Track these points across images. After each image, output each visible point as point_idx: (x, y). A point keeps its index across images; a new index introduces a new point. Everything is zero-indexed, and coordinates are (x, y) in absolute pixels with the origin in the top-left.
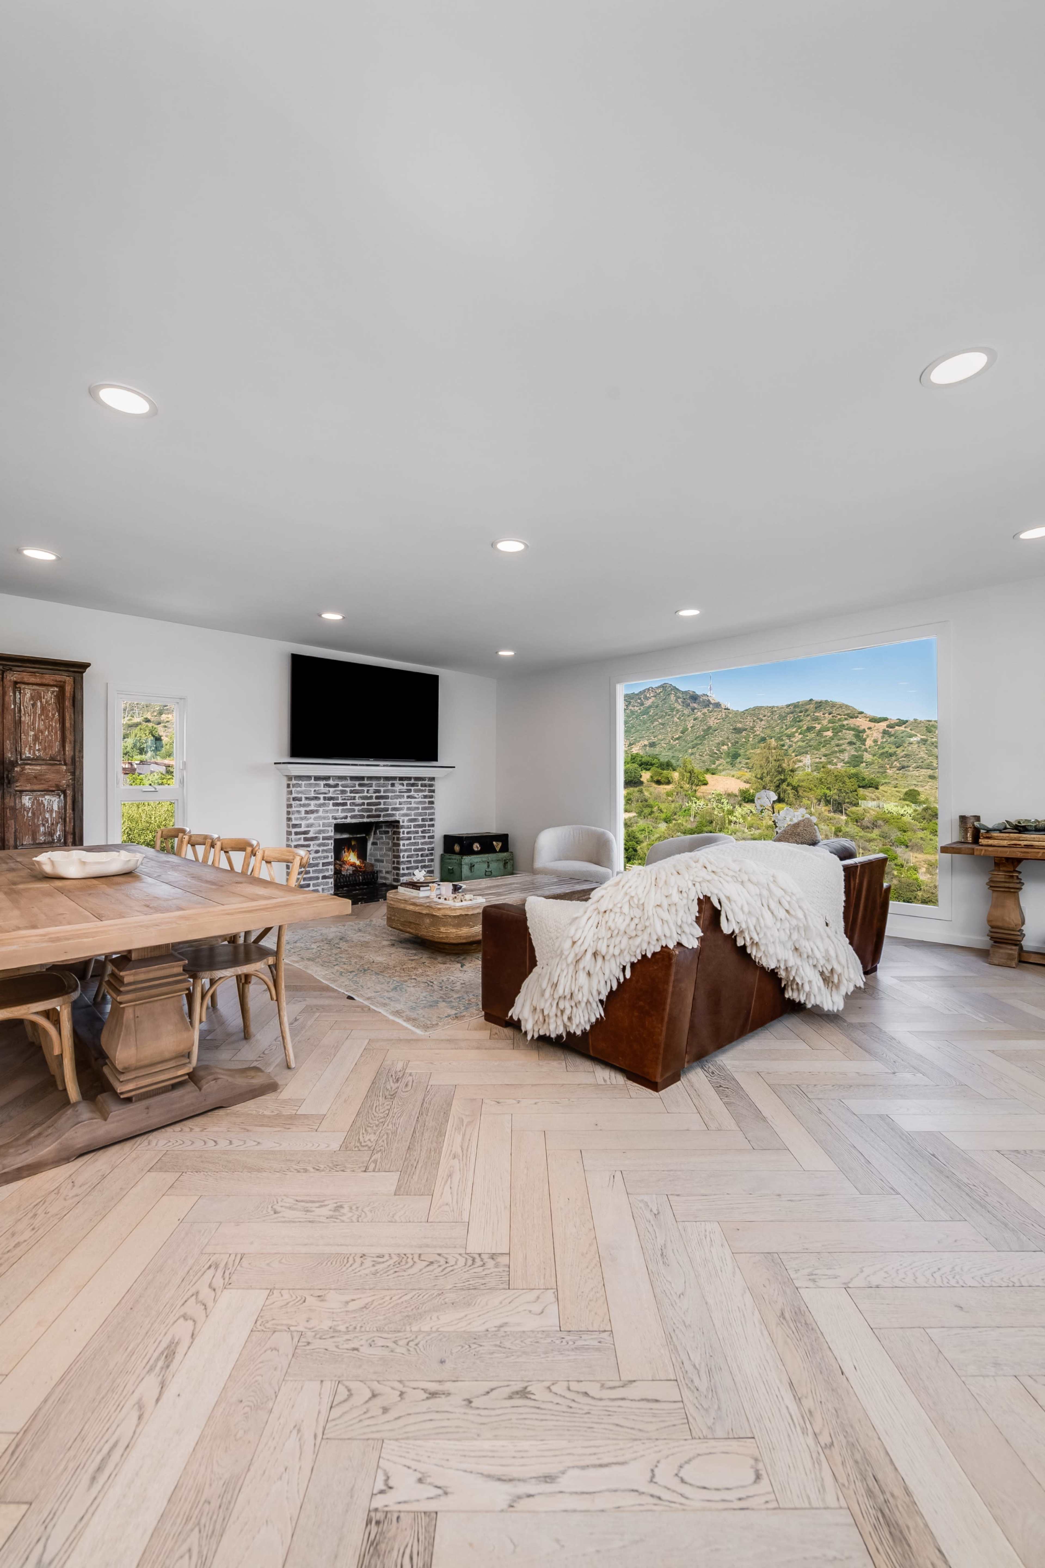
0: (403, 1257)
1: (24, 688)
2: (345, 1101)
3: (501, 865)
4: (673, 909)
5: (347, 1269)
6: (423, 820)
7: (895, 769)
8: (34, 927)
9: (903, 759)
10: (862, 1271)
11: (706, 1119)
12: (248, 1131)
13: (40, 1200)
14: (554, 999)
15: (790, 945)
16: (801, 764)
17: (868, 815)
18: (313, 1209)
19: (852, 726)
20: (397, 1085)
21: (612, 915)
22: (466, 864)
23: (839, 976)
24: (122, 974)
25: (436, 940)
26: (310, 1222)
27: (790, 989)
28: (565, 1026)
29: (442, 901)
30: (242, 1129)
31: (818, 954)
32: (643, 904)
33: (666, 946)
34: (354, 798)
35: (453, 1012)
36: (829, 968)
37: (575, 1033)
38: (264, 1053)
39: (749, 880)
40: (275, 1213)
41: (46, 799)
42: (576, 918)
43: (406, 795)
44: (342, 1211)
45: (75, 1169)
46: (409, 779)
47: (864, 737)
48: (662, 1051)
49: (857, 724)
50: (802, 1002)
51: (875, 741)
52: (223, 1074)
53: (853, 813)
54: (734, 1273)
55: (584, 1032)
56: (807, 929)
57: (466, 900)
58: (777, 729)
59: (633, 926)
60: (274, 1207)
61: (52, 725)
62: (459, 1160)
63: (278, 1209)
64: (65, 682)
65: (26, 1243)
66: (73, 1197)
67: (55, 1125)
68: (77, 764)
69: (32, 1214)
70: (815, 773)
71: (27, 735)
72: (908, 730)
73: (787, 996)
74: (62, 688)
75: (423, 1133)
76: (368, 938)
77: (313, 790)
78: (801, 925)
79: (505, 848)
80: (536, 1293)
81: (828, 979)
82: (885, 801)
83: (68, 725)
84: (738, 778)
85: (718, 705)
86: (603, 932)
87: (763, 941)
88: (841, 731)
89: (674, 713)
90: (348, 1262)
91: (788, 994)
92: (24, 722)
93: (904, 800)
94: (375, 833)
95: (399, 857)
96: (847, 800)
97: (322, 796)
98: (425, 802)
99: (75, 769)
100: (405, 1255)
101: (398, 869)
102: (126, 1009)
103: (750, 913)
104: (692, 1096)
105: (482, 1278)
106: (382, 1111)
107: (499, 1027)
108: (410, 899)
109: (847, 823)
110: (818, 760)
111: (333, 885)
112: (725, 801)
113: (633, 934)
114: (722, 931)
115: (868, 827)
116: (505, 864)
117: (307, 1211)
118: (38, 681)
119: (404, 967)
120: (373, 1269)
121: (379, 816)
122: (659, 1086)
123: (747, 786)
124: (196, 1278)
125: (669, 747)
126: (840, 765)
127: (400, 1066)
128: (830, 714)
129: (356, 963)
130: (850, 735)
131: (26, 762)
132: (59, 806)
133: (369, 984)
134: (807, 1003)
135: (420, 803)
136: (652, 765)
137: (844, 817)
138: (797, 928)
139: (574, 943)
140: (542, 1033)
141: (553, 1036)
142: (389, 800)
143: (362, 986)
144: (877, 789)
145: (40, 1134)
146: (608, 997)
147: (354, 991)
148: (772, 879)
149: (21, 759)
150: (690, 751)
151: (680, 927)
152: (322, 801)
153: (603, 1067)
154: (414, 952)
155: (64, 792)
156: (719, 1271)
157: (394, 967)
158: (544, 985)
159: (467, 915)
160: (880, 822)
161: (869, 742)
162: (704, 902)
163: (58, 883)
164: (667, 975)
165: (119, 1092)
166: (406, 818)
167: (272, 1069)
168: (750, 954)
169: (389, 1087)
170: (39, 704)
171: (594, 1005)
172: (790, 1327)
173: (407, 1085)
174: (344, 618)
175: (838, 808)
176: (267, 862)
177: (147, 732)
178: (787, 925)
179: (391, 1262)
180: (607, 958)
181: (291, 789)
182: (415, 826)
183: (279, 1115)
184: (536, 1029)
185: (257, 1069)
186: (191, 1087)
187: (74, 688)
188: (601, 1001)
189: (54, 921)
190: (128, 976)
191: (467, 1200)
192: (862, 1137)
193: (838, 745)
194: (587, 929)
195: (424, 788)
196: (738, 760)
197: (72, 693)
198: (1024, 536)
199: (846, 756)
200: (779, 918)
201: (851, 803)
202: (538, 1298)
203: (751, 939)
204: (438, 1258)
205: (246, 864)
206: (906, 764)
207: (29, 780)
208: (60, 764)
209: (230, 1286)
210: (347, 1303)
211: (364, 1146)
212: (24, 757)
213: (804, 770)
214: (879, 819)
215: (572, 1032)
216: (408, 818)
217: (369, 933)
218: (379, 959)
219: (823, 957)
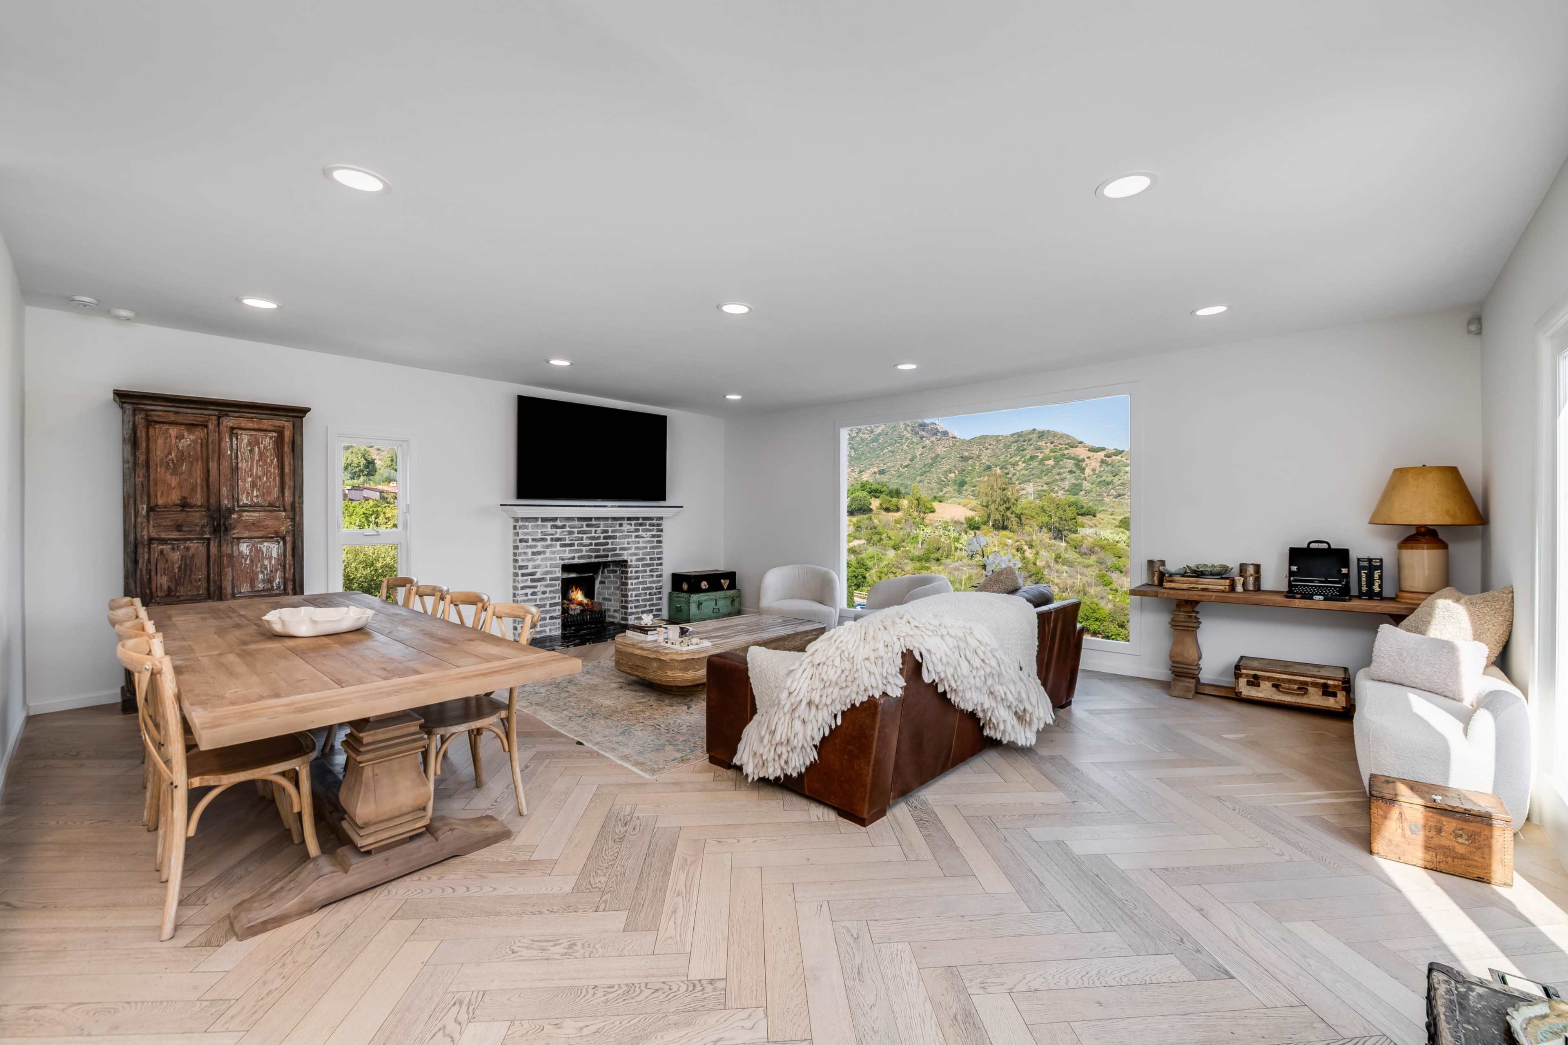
0: (631, 987)
1: (242, 434)
2: (576, 846)
3: (729, 602)
4: (880, 662)
5: (581, 999)
6: (651, 559)
7: (1112, 497)
8: (277, 696)
9: (1119, 487)
10: (1024, 978)
11: (906, 850)
12: (484, 877)
13: (287, 950)
14: (772, 745)
15: (985, 690)
16: (1024, 492)
17: (1086, 541)
18: (548, 948)
19: (1072, 455)
20: (625, 829)
21: (825, 668)
22: (693, 602)
23: (1031, 714)
24: (361, 735)
25: (664, 684)
26: (546, 959)
27: (988, 727)
28: (782, 769)
29: (669, 645)
30: (478, 875)
31: (1010, 698)
32: (853, 657)
33: (873, 696)
34: (582, 539)
35: (679, 755)
36: (1022, 708)
37: (791, 775)
38: (496, 801)
39: (948, 633)
40: (513, 953)
41: (265, 546)
42: (793, 671)
43: (634, 534)
44: (575, 948)
45: (318, 920)
46: (637, 519)
47: (1084, 466)
48: (868, 790)
49: (1077, 453)
50: (999, 739)
51: (1094, 470)
52: (456, 824)
53: (1072, 540)
54: (918, 985)
55: (800, 775)
56: (1000, 675)
57: (692, 644)
58: (1002, 458)
59: (843, 678)
60: (513, 947)
61: (270, 471)
62: (683, 897)
63: (516, 949)
64: (284, 427)
65: (277, 991)
66: (319, 946)
67: (297, 879)
68: (297, 510)
69: (281, 963)
70: (1037, 501)
71: (245, 481)
72: (1124, 459)
73: (985, 734)
74: (280, 432)
75: (649, 874)
76: (596, 680)
77: (540, 531)
78: (995, 672)
79: (732, 586)
80: (748, 1011)
81: (1021, 717)
82: (1101, 528)
83: (287, 470)
84: (964, 506)
85: (945, 433)
86: (817, 684)
87: (961, 688)
88: (1062, 460)
89: (904, 441)
90: (581, 993)
91: (987, 732)
92: (242, 468)
93: (1120, 527)
94: (603, 572)
95: (627, 596)
96: (1066, 528)
97: (549, 537)
98: (653, 542)
99: (294, 515)
100: (633, 984)
101: (626, 608)
102: (365, 768)
103: (948, 663)
104: (895, 830)
105: (702, 1001)
106: (611, 854)
107: (723, 769)
108: (638, 643)
109: (1066, 549)
110: (1040, 488)
111: (560, 626)
112: (951, 528)
113: (844, 685)
114: (923, 681)
115: (1086, 554)
116: (733, 601)
117: (544, 950)
118: (256, 426)
119: (632, 710)
120: (604, 998)
121: (607, 556)
122: (866, 822)
123: (973, 514)
124: (443, 1014)
125: (898, 475)
126: (1061, 493)
127: (628, 810)
128: (1052, 443)
129: (584, 707)
130: (1070, 464)
131: (243, 508)
132: (278, 553)
133: (598, 729)
134: (1003, 739)
135: (648, 542)
136: (881, 492)
137: (1064, 544)
138: (992, 675)
139: (790, 693)
140: (761, 775)
141: (771, 778)
142: (617, 540)
143: (591, 731)
144: (1095, 516)
145: (282, 888)
146: (821, 742)
147: (583, 736)
148: (968, 631)
149: (238, 506)
150: (918, 478)
151: (886, 678)
152: (549, 542)
153: (818, 805)
154: (642, 694)
155: (284, 539)
156: (906, 984)
157: (622, 710)
158: (763, 733)
159: (693, 659)
160: (1097, 549)
161: (1088, 471)
162: (907, 656)
163: (290, 643)
164: (874, 722)
165: (359, 846)
166: (634, 558)
167: (504, 817)
168: (950, 699)
169: (617, 831)
170: (256, 450)
171: (809, 750)
172: (960, 1028)
173: (634, 829)
174: (571, 364)
175: (1058, 534)
176: (497, 617)
177: (360, 455)
178: (983, 672)
179: (621, 991)
180: (820, 707)
181: (518, 530)
182: (643, 566)
183: (513, 862)
184: (756, 772)
185: (491, 818)
186: (427, 838)
187: (294, 433)
188: (815, 746)
189: (296, 688)
190: (367, 737)
191: (689, 935)
192: (1039, 862)
193: (1059, 474)
194: (802, 680)
195: (652, 528)
196: (965, 487)
197: (291, 438)
198: (1199, 313)
199: (1066, 485)
200: (975, 667)
201: (1070, 530)
202: (750, 1015)
203: (950, 686)
204: (662, 986)
205: (477, 619)
206: (1121, 492)
207: (247, 526)
208: (280, 511)
209: (475, 1020)
210: (581, 1029)
211: (594, 888)
212: (241, 503)
213: (1027, 498)
214: (1096, 545)
215: (789, 774)
216: (636, 557)
217: (598, 676)
218: (608, 702)
219: (1016, 699)
